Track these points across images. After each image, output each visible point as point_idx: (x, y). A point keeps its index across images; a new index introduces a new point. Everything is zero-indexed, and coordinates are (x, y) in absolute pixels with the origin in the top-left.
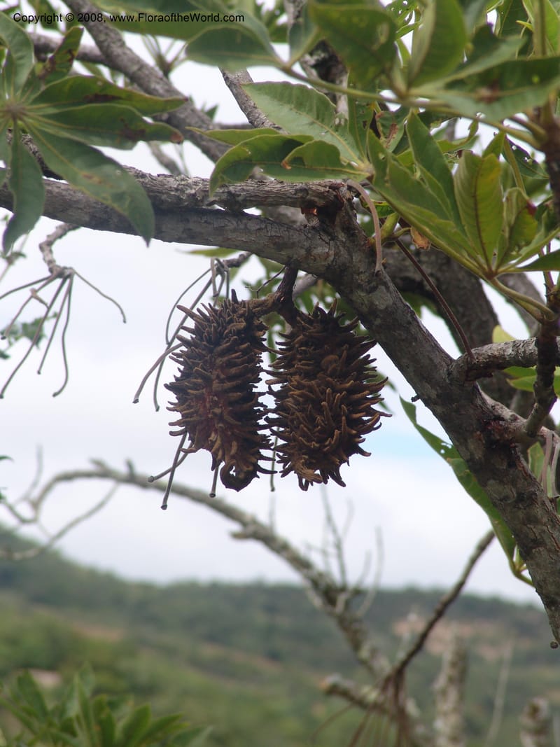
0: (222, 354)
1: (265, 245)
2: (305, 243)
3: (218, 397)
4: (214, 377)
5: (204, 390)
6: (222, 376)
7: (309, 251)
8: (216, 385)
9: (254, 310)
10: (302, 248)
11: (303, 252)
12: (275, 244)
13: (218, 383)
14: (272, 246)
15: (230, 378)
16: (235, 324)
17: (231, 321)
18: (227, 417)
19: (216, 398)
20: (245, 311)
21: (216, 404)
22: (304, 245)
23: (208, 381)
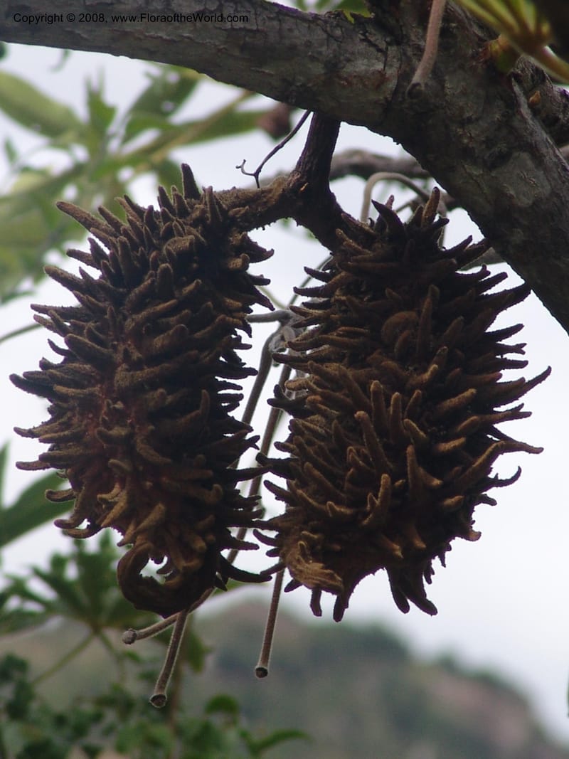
0: (140, 305)
1: (219, 50)
2: (324, 49)
3: (124, 402)
4: (118, 357)
5: (96, 389)
6: (136, 355)
7: (333, 67)
8: (122, 376)
9: (231, 213)
10: (313, 59)
11: (318, 69)
12: (243, 48)
13: (128, 370)
14: (237, 53)
15: (152, 360)
16: (176, 238)
17: (169, 233)
18: (142, 447)
19: (119, 405)
20: (203, 212)
21: (118, 417)
22: (320, 53)
23: (105, 367)
